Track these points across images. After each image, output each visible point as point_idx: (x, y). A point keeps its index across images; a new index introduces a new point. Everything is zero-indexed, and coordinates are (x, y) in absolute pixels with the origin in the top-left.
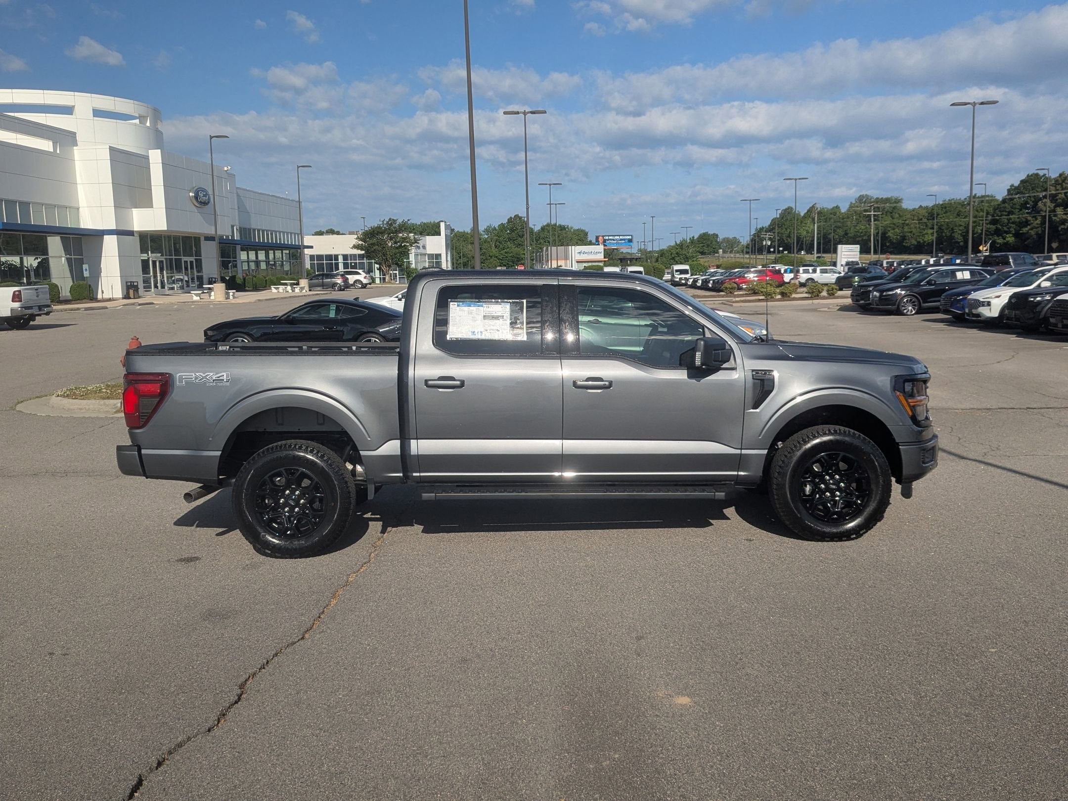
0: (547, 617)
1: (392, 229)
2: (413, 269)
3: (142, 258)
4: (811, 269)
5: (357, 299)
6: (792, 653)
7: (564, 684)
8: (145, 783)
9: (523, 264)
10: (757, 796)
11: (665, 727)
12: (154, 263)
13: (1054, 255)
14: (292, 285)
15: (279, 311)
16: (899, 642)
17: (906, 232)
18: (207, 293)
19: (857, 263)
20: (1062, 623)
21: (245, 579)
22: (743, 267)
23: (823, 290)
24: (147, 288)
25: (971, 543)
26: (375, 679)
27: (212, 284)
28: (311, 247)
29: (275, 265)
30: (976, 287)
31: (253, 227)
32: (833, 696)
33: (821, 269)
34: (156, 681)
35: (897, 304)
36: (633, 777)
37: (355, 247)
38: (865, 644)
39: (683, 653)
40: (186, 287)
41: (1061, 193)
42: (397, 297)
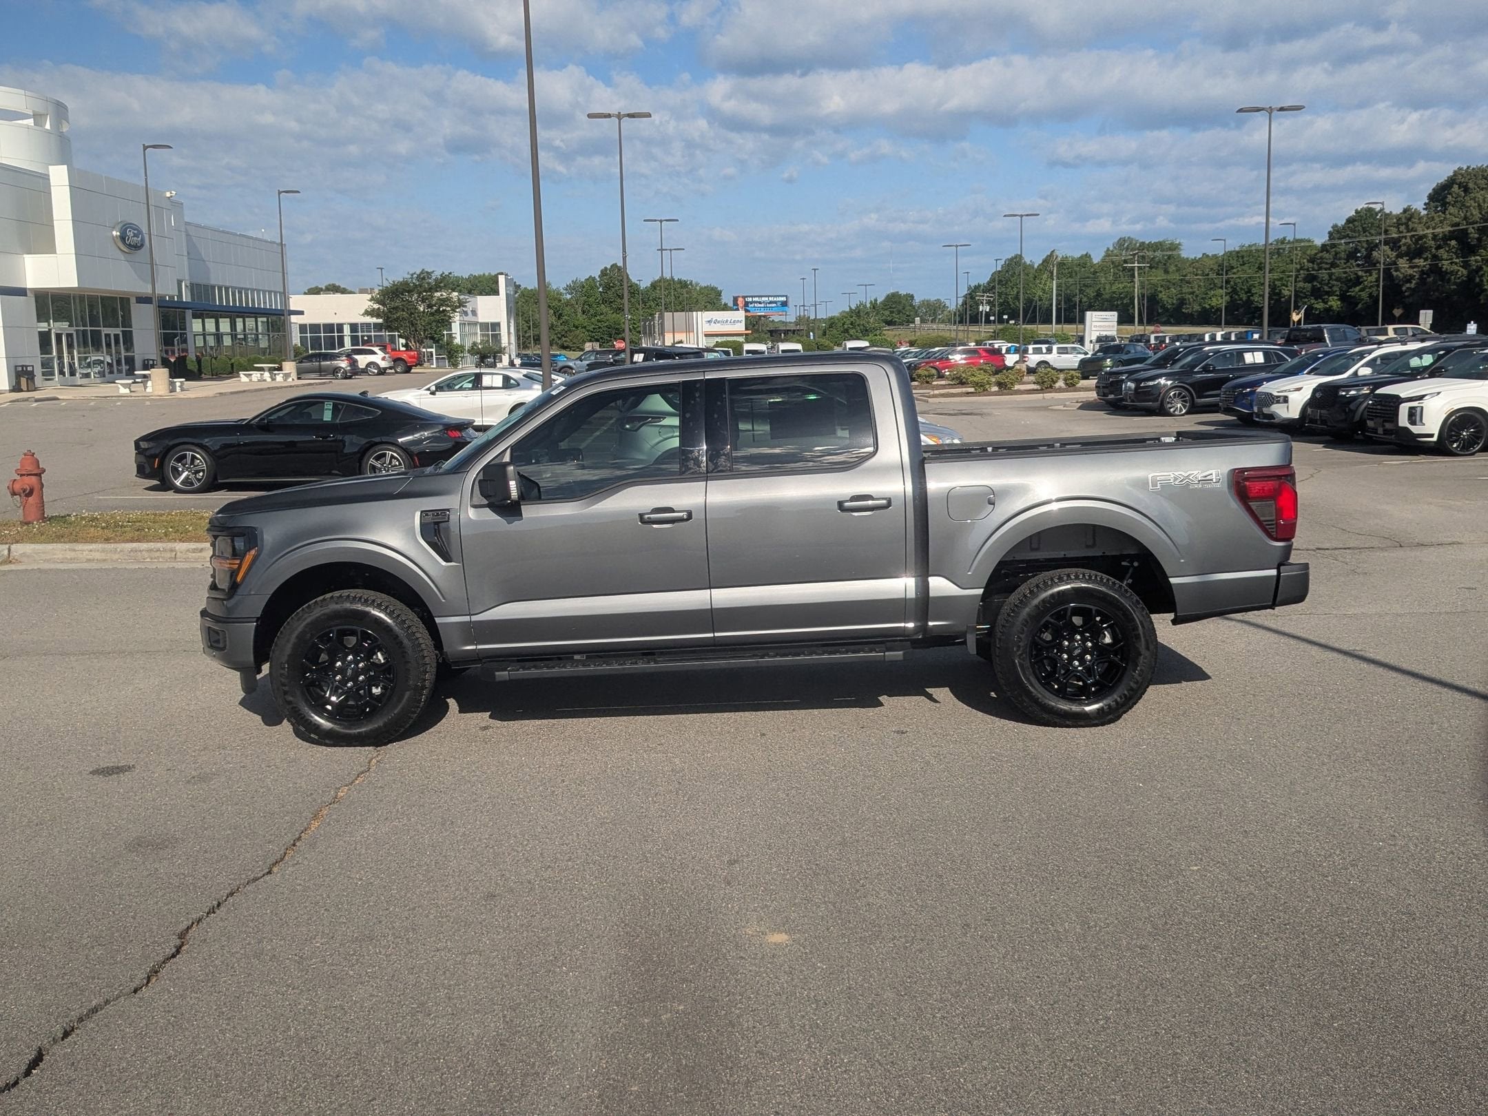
0: (611, 838)
1: (423, 285)
2: (458, 346)
3: (39, 330)
4: (1044, 347)
5: (364, 393)
6: (932, 876)
7: (623, 922)
8: (46, 1058)
9: (624, 339)
10: (856, 1050)
11: (750, 971)
12: (59, 337)
13: (1390, 328)
14: (271, 370)
15: (248, 411)
16: (1075, 860)
17: (1185, 293)
18: (141, 382)
19: (1113, 339)
20: (1293, 833)
21: (190, 796)
22: (947, 345)
23: (1058, 378)
24: (48, 374)
25: (1198, 732)
26: (367, 923)
27: (148, 370)
28: (301, 313)
29: (245, 339)
30: (1270, 375)
31: (213, 282)
32: (976, 928)
33: (1058, 348)
34: (62, 932)
35: (1160, 399)
36: (699, 1032)
37: (367, 313)
38: (1030, 864)
39: (788, 880)
40: (110, 373)
41: (1405, 237)
42: (428, 389)
